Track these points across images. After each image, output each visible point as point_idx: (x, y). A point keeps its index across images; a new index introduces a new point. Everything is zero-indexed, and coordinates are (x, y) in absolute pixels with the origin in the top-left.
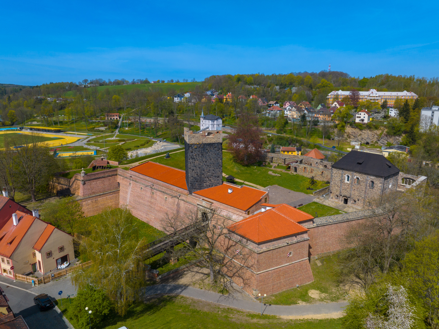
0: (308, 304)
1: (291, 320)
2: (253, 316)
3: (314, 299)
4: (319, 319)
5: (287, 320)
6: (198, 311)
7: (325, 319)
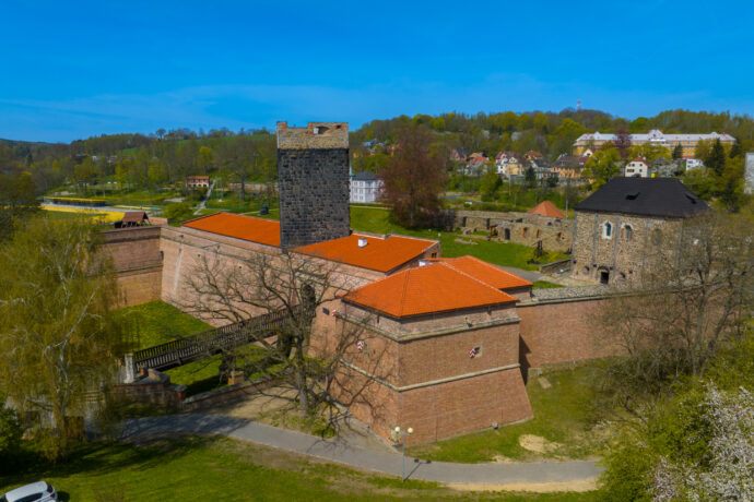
0: (516, 463)
1: (473, 493)
2: (382, 482)
3: (530, 452)
4: (539, 491)
5: (462, 492)
6: (256, 468)
7: (554, 492)
